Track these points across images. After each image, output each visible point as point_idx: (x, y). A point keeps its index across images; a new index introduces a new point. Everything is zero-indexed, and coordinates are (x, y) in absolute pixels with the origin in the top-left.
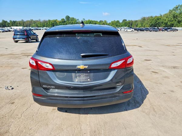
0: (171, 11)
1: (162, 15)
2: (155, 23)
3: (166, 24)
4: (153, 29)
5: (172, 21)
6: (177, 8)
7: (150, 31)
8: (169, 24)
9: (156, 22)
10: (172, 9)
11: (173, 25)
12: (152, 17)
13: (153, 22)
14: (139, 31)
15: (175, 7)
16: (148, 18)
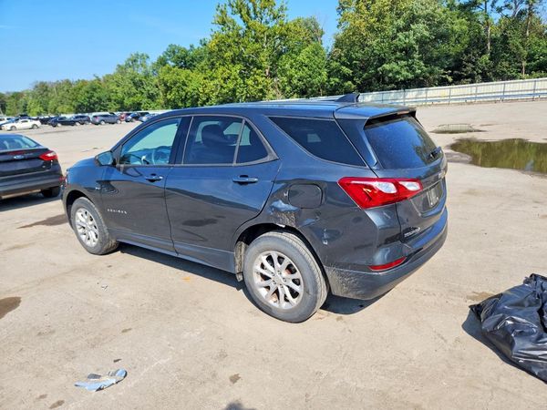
0: (121, 69)
1: (101, 77)
2: (89, 102)
3: (121, 102)
4: (102, 118)
5: (134, 94)
6: (135, 61)
7: (97, 124)
8: (128, 102)
9: (90, 98)
10: (123, 63)
11: (140, 104)
12: (68, 82)
13: (82, 98)
14: (59, 125)
15: (129, 60)
16: (59, 86)
